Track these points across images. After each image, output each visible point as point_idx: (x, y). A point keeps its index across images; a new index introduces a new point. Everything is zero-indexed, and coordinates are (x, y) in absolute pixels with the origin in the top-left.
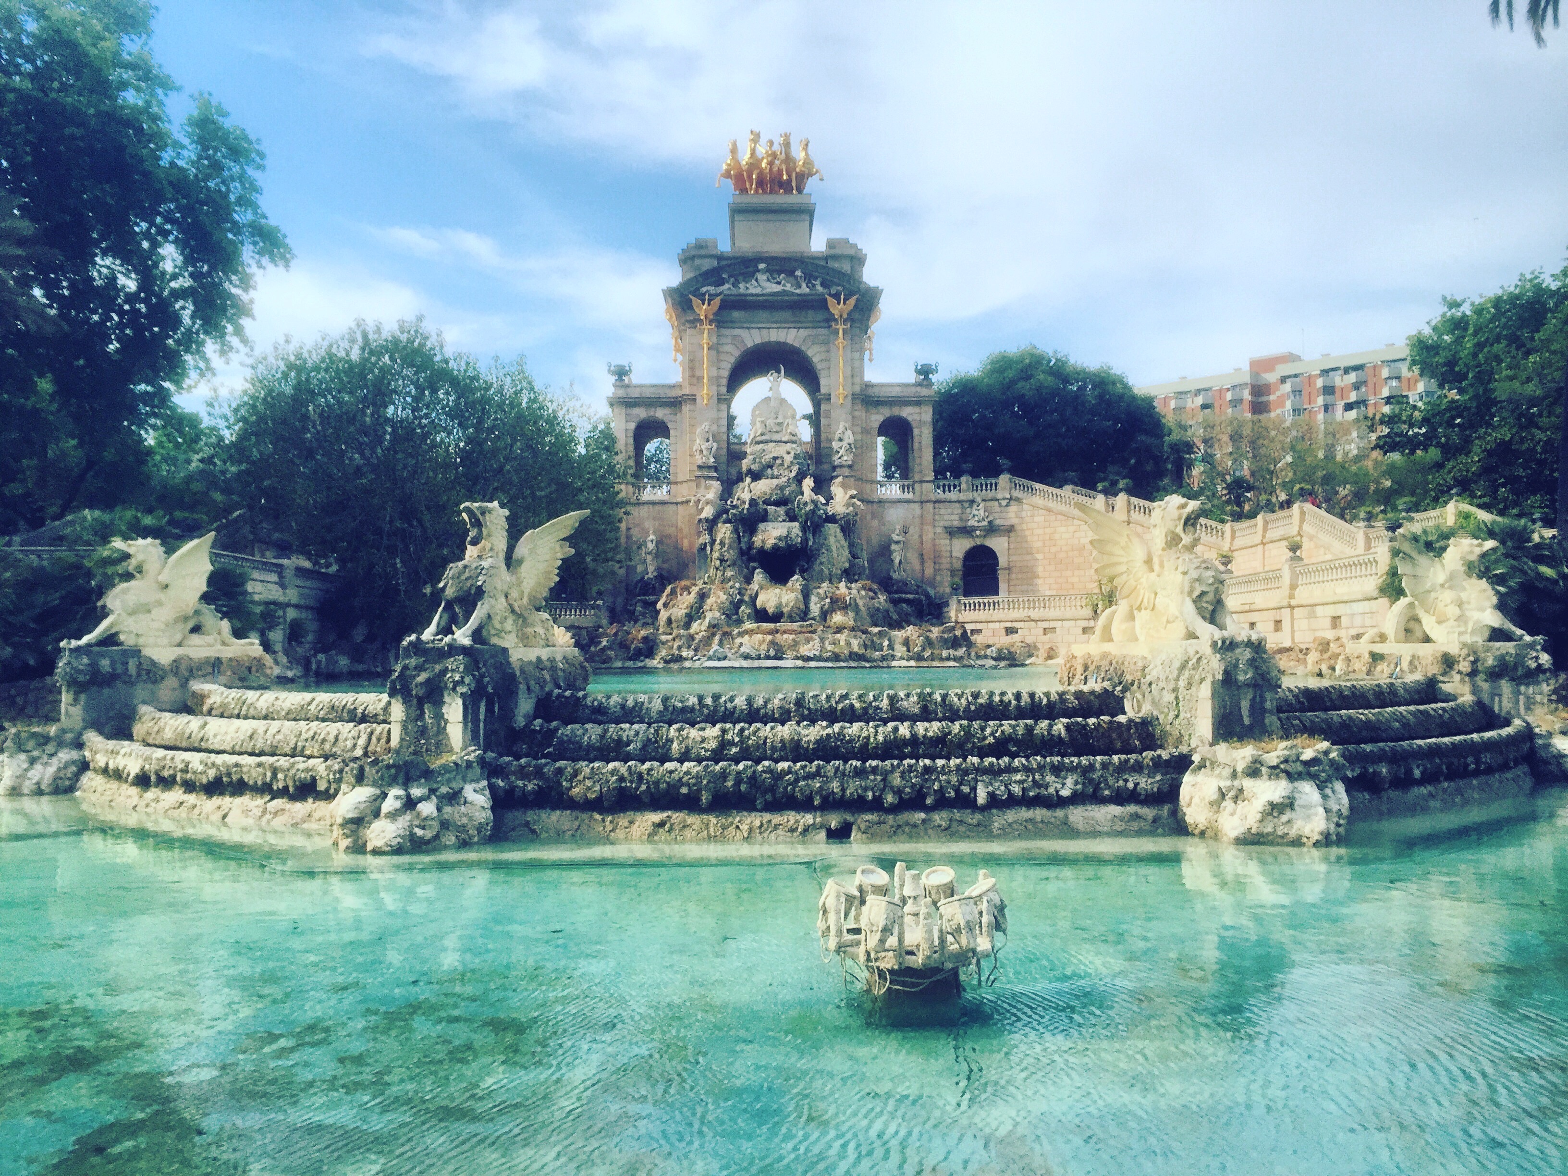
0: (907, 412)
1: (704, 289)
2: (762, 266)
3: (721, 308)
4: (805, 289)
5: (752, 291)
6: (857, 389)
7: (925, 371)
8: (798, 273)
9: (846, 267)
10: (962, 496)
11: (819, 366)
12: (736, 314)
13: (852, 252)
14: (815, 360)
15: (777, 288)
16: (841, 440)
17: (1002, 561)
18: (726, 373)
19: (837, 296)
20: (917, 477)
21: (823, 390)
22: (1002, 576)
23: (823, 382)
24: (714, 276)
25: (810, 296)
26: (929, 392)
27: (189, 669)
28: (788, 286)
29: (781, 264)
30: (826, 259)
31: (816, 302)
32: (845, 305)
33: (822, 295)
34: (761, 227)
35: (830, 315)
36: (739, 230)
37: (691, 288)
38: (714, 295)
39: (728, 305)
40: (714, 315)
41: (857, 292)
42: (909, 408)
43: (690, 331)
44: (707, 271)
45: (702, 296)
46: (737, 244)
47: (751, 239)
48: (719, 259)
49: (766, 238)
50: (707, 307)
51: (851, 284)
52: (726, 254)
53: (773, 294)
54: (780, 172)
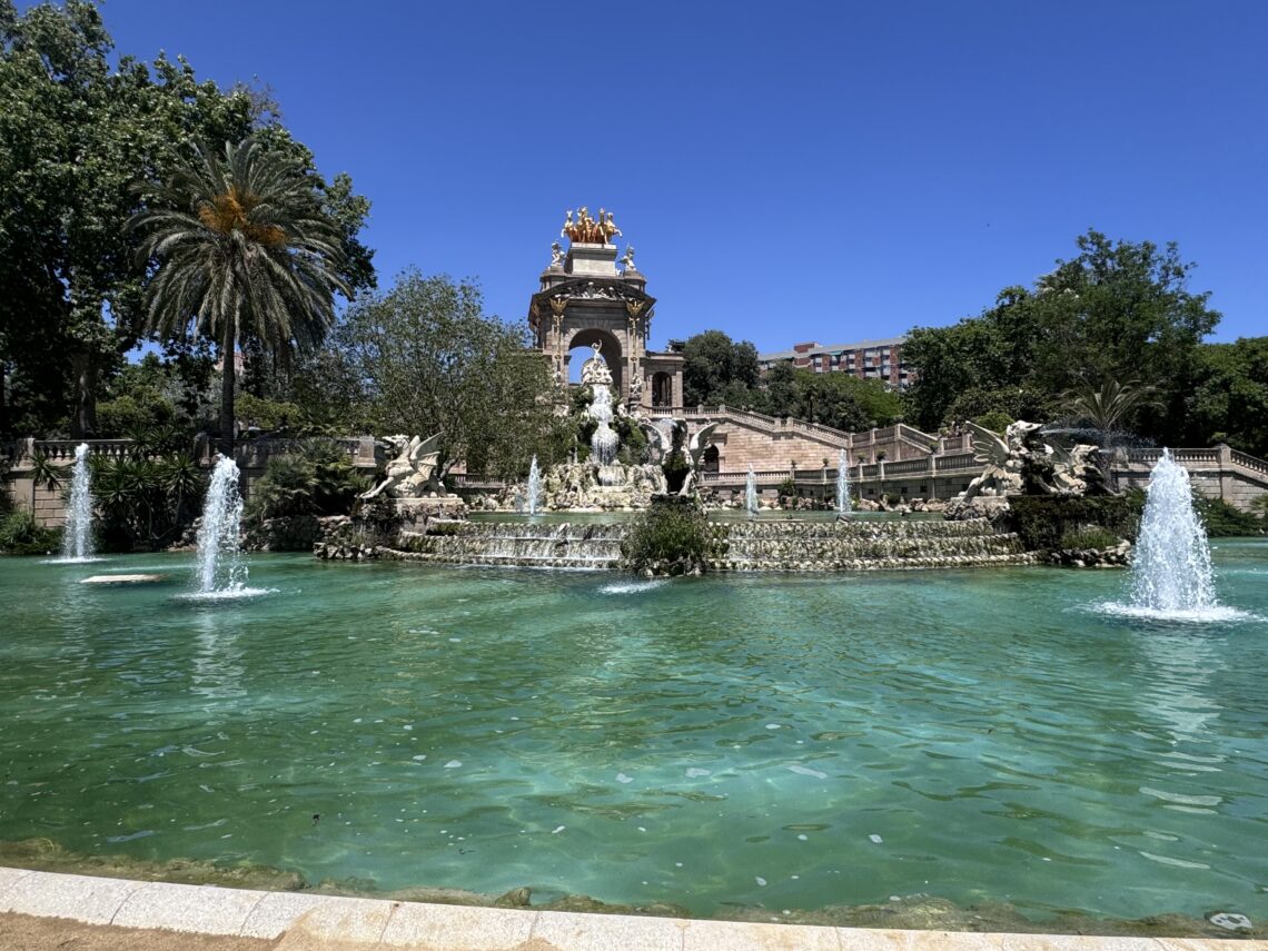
0: (668, 369)
1: (557, 296)
2: (590, 283)
3: (567, 306)
4: (614, 298)
5: (584, 297)
6: (643, 356)
7: (678, 347)
8: (611, 288)
9: (637, 287)
10: (698, 417)
11: (621, 341)
12: (574, 310)
13: (640, 278)
14: (619, 338)
15: (596, 296)
16: (634, 383)
17: (721, 454)
18: (568, 344)
19: (632, 302)
20: (674, 406)
21: (624, 355)
22: (721, 462)
23: (624, 350)
24: (563, 289)
25: (617, 301)
26: (681, 358)
27: (428, 510)
28: (605, 296)
29: (601, 284)
30: (625, 281)
31: (619, 305)
32: (637, 307)
33: (624, 302)
34: (587, 262)
35: (628, 313)
36: (576, 262)
37: (550, 294)
38: (563, 299)
39: (570, 305)
40: (564, 310)
41: (643, 300)
42: (670, 367)
43: (548, 319)
44: (559, 286)
45: (557, 299)
46: (575, 270)
47: (582, 268)
48: (565, 278)
49: (591, 268)
50: (560, 306)
51: (640, 296)
52: (569, 276)
53: (596, 300)
54: (598, 231)
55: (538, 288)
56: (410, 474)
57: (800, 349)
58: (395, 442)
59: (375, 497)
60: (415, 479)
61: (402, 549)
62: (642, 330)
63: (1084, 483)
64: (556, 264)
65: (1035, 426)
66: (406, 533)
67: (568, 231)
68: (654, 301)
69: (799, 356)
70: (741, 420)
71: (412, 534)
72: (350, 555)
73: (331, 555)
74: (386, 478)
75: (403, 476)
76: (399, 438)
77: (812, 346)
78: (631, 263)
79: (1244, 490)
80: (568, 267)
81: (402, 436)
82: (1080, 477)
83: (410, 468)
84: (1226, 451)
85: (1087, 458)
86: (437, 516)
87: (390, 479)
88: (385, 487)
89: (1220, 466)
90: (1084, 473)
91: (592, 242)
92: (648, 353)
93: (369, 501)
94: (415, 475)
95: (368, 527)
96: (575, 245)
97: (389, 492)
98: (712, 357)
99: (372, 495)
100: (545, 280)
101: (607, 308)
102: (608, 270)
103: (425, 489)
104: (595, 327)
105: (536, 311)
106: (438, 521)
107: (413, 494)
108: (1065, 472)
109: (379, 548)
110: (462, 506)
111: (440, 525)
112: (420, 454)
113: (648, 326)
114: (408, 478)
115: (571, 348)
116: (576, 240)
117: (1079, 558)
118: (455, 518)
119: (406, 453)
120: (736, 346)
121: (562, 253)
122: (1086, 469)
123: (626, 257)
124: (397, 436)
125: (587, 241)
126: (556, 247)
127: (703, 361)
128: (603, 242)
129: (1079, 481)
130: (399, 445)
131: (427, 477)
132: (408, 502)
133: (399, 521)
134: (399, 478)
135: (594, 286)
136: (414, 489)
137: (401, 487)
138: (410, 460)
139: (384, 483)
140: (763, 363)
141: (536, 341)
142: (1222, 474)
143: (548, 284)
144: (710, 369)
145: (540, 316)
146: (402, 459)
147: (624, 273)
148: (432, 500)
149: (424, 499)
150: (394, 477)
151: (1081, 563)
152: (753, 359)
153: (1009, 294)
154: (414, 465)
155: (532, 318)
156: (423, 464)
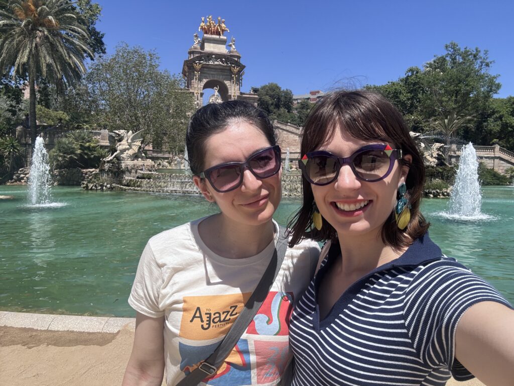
1: (196, 62)
2: (214, 56)
4: (226, 65)
5: (210, 63)
6: (239, 94)
7: (255, 91)
8: (224, 59)
9: (236, 59)
11: (228, 87)
12: (205, 69)
13: (238, 55)
14: (227, 85)
15: (216, 63)
18: (202, 87)
19: (234, 67)
21: (229, 94)
23: (229, 91)
24: (199, 59)
25: (226, 66)
26: (256, 96)
27: (137, 167)
28: (221, 63)
29: (219, 56)
30: (231, 56)
31: (228, 68)
32: (236, 70)
33: (230, 66)
34: (212, 45)
35: (232, 73)
36: (206, 45)
37: (193, 61)
38: (200, 64)
39: (203, 67)
40: (200, 69)
41: (239, 66)
42: (251, 101)
43: (192, 74)
44: (198, 56)
45: (196, 64)
46: (205, 49)
47: (209, 48)
48: (201, 53)
49: (214, 48)
50: (198, 67)
51: (238, 64)
52: (203, 51)
53: (216, 65)
54: (218, 29)
55: (187, 57)
56: (128, 149)
57: (313, 93)
58: (120, 133)
59: (111, 160)
60: (131, 152)
61: (125, 185)
62: (238, 81)
63: (436, 161)
64: (196, 45)
65: (418, 134)
66: (127, 178)
67: (202, 28)
68: (244, 67)
69: (312, 97)
70: (284, 127)
71: (130, 178)
72: (100, 188)
73: (90, 188)
74: (116, 151)
75: (125, 150)
76: (122, 132)
77: (318, 92)
78: (233, 46)
79: (503, 165)
80: (202, 47)
81: (123, 131)
82: (435, 158)
83: (128, 147)
84: (497, 147)
85: (439, 149)
86: (142, 170)
87: (118, 152)
88: (116, 155)
89: (494, 154)
90: (437, 156)
91: (214, 34)
92: (241, 93)
93: (108, 162)
94: (130, 150)
95: (108, 175)
96: (205, 35)
97: (118, 158)
98: (272, 97)
99: (109, 159)
100: (190, 53)
101: (221, 70)
102: (222, 49)
103: (135, 157)
104: (216, 79)
105: (186, 69)
106: (142, 172)
107: (130, 159)
108: (429, 155)
109: (114, 185)
110: (154, 166)
111: (143, 174)
112: (133, 140)
113: (241, 80)
114: (127, 151)
115: (204, 88)
116: (206, 33)
117: (431, 193)
118: (150, 171)
119: (125, 139)
120: (283, 92)
121: (199, 39)
122: (438, 154)
123: (231, 43)
124: (121, 131)
125: (211, 34)
126: (196, 36)
127: (267, 98)
128: (220, 35)
129: (434, 160)
130: (122, 135)
131: (137, 151)
132: (127, 163)
133: (123, 172)
134: (123, 151)
135: (215, 58)
136: (130, 157)
137: (124, 155)
138: (128, 143)
139: (115, 154)
140: (295, 100)
141: (186, 85)
142: (494, 158)
143: (192, 55)
144: (270, 102)
145: (188, 72)
146: (124, 142)
147: (230, 52)
148: (139, 162)
149: (135, 162)
150: (120, 150)
151: (432, 196)
152: (291, 98)
153: (411, 70)
154: (130, 145)
155: (184, 73)
156: (134, 145)
